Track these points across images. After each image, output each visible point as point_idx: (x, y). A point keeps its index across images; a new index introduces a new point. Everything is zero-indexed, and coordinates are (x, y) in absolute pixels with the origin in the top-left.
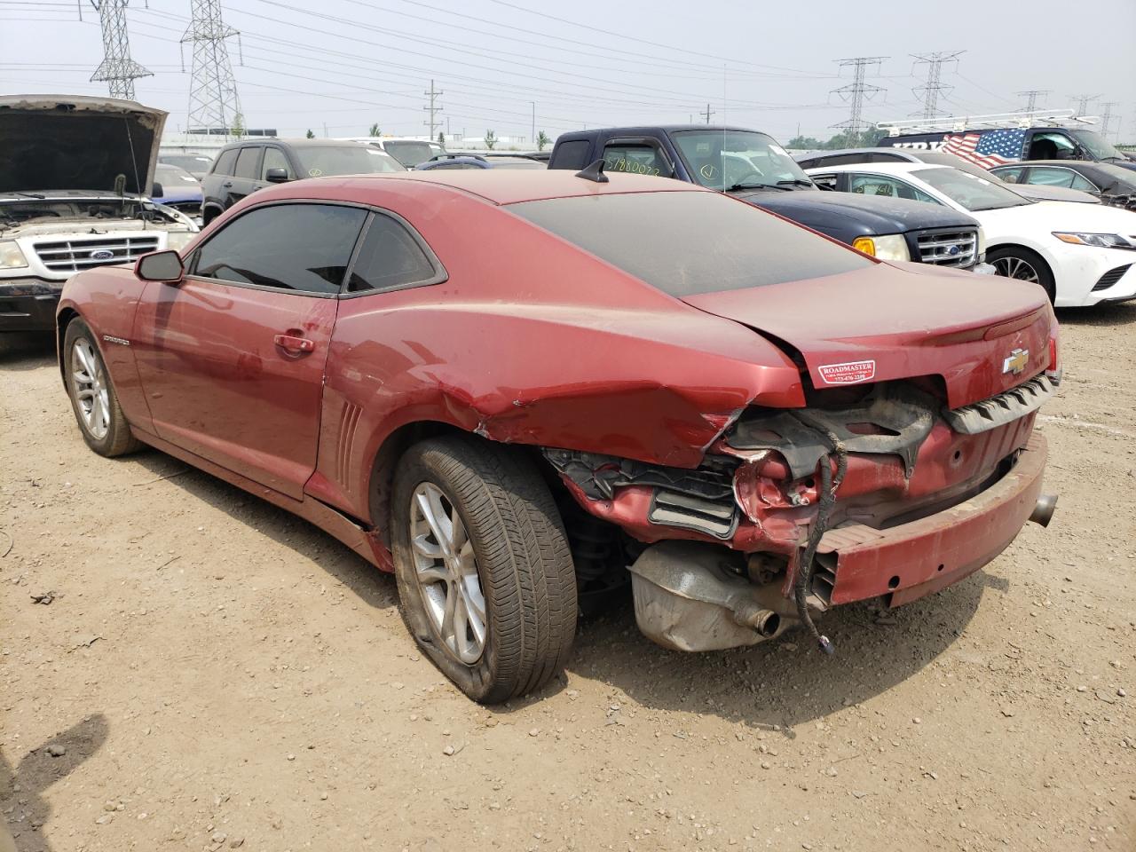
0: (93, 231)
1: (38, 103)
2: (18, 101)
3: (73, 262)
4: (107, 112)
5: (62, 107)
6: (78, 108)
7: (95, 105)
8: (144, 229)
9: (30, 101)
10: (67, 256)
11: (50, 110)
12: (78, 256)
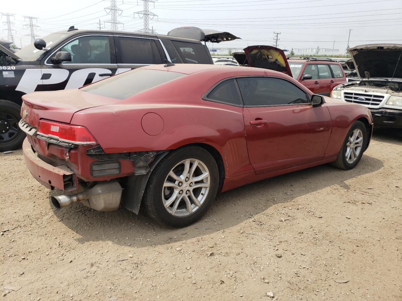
0: (366, 91)
1: (371, 47)
2: (365, 47)
3: (353, 100)
4: (396, 49)
5: (379, 48)
6: (385, 48)
7: (390, 46)
8: (387, 93)
9: (368, 46)
10: (351, 98)
11: (375, 49)
12: (355, 98)
